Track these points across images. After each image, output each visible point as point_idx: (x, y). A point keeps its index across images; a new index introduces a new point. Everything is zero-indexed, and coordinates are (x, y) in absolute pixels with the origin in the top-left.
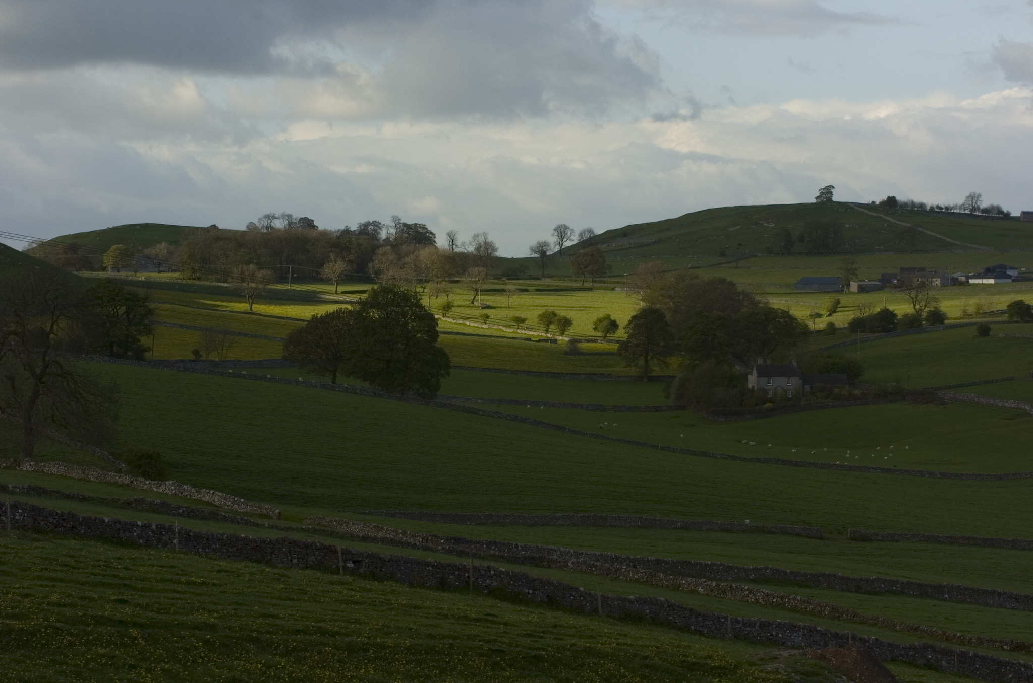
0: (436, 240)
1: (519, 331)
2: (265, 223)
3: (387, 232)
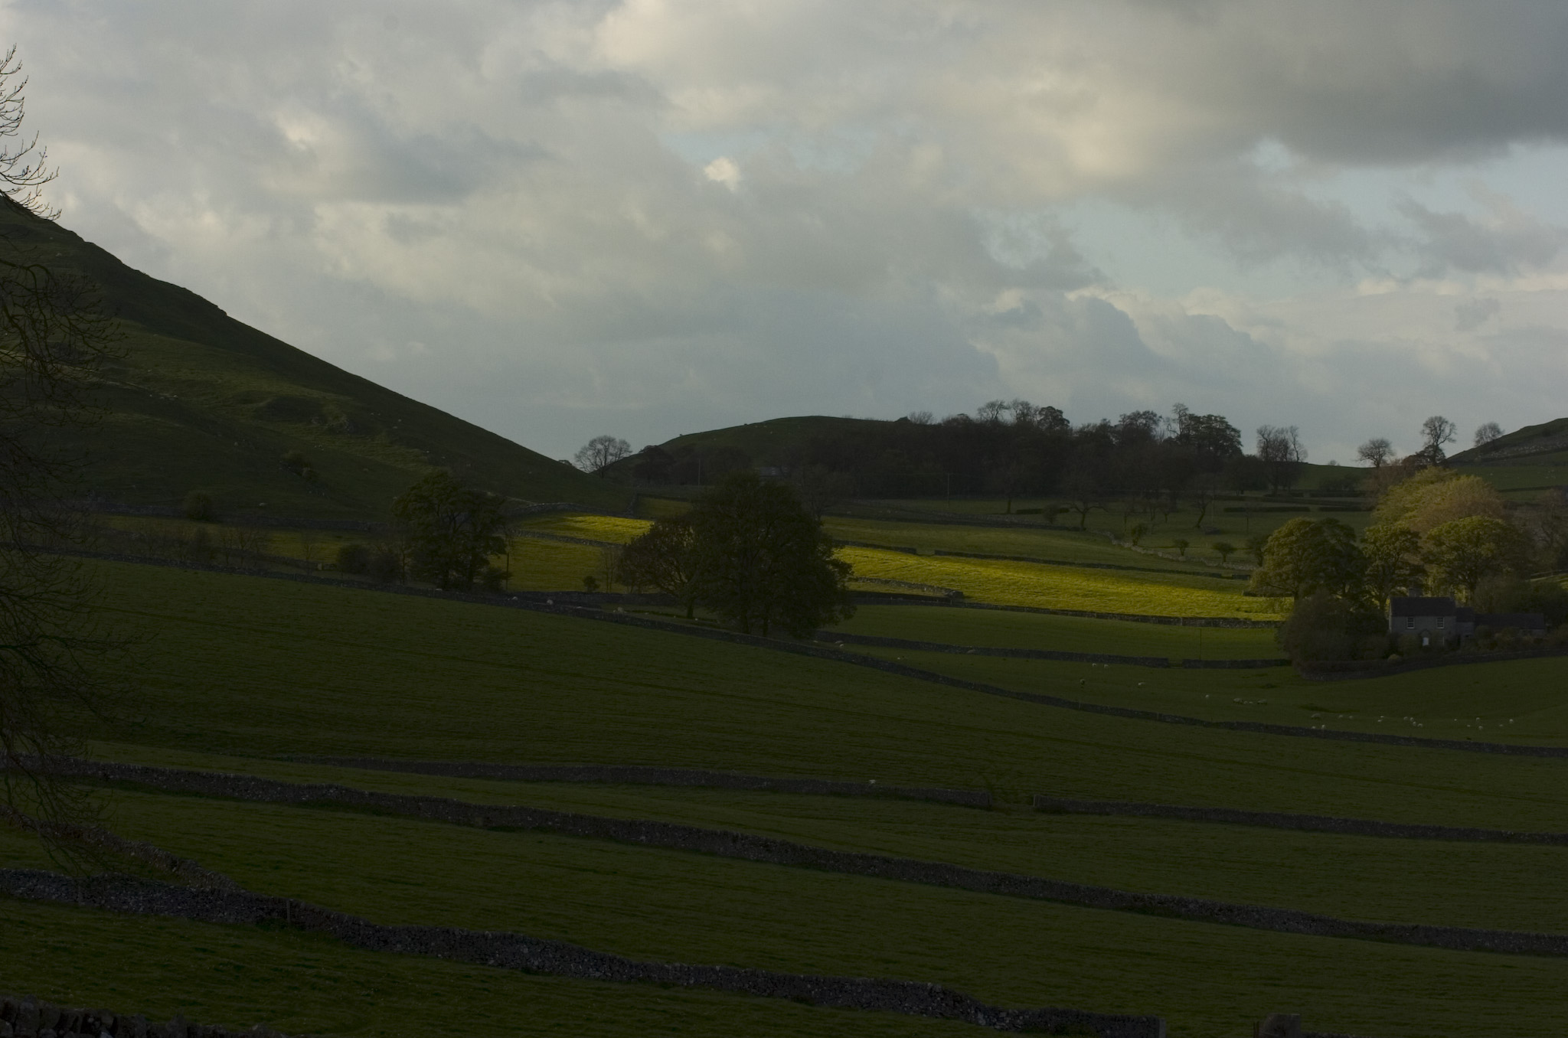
0: (1241, 440)
1: (1225, 565)
2: (988, 415)
3: (1167, 429)
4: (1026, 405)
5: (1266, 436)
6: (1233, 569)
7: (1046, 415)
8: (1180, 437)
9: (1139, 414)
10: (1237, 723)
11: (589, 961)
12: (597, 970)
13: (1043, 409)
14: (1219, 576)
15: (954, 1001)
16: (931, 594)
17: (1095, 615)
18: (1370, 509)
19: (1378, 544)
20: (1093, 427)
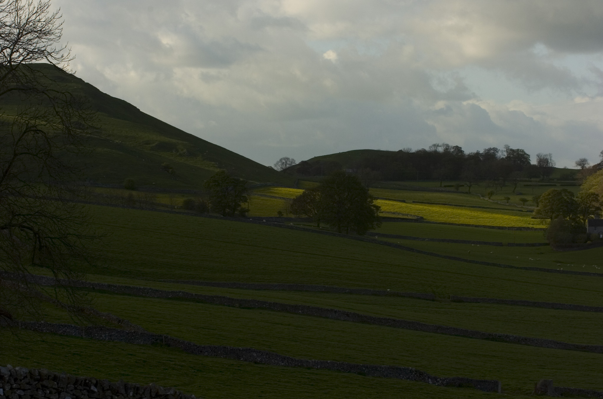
0: (530, 158)
1: (524, 207)
2: (433, 149)
3: (502, 154)
4: (447, 145)
5: (540, 157)
6: (527, 208)
7: (455, 149)
8: (506, 158)
9: (491, 148)
10: (529, 267)
11: (279, 359)
12: (283, 362)
13: (454, 147)
14: (522, 211)
15: (420, 374)
16: (410, 218)
17: (474, 226)
18: (580, 185)
19: (583, 199)
20: (474, 153)
